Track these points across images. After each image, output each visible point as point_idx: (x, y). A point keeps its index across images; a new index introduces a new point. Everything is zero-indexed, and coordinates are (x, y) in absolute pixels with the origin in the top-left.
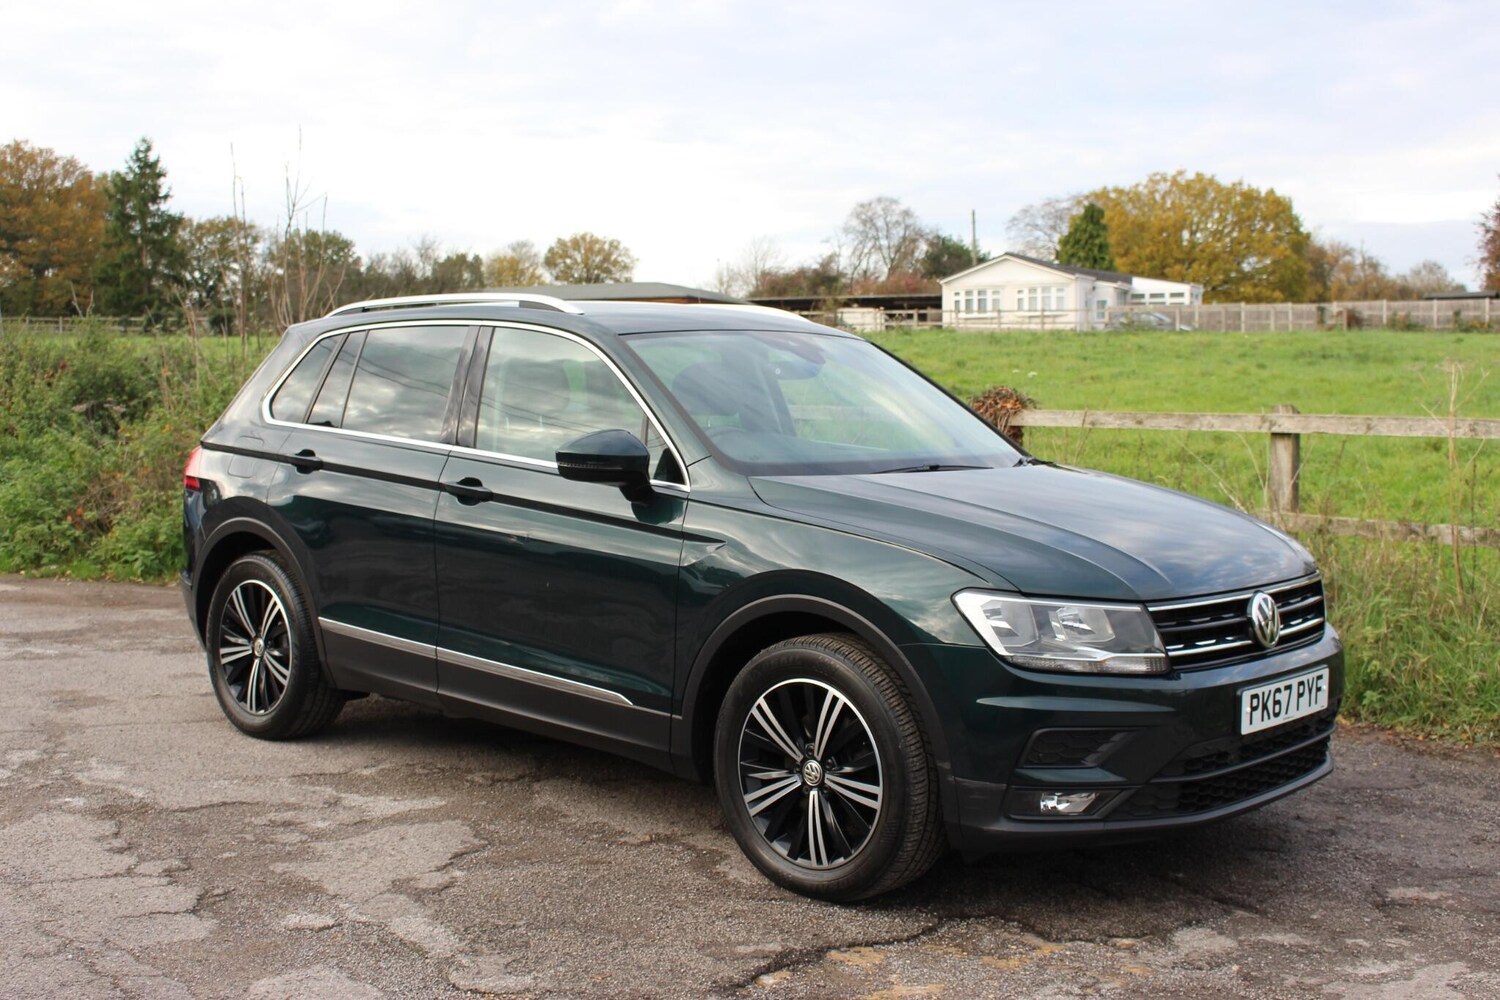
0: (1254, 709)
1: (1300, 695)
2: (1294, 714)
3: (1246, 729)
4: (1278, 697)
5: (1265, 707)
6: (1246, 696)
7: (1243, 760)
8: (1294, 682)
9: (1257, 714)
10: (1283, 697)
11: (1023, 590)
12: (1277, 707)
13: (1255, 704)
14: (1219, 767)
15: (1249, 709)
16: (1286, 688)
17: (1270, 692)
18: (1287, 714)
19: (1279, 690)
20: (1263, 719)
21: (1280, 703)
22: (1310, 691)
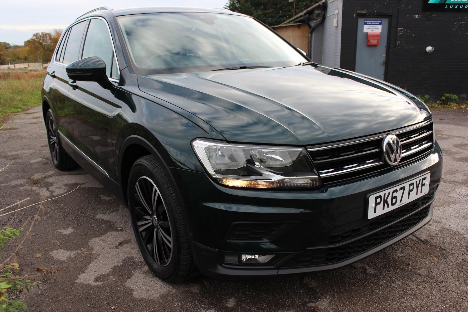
0: (377, 204)
1: (410, 191)
2: (406, 201)
3: (371, 215)
4: (395, 194)
5: (386, 201)
6: (372, 199)
7: (371, 230)
8: (407, 185)
9: (380, 206)
10: (398, 194)
11: (228, 140)
12: (394, 201)
13: (378, 200)
14: (353, 237)
15: (374, 205)
16: (401, 189)
17: (389, 193)
18: (401, 202)
19: (396, 191)
20: (384, 209)
21: (396, 197)
22: (417, 187)
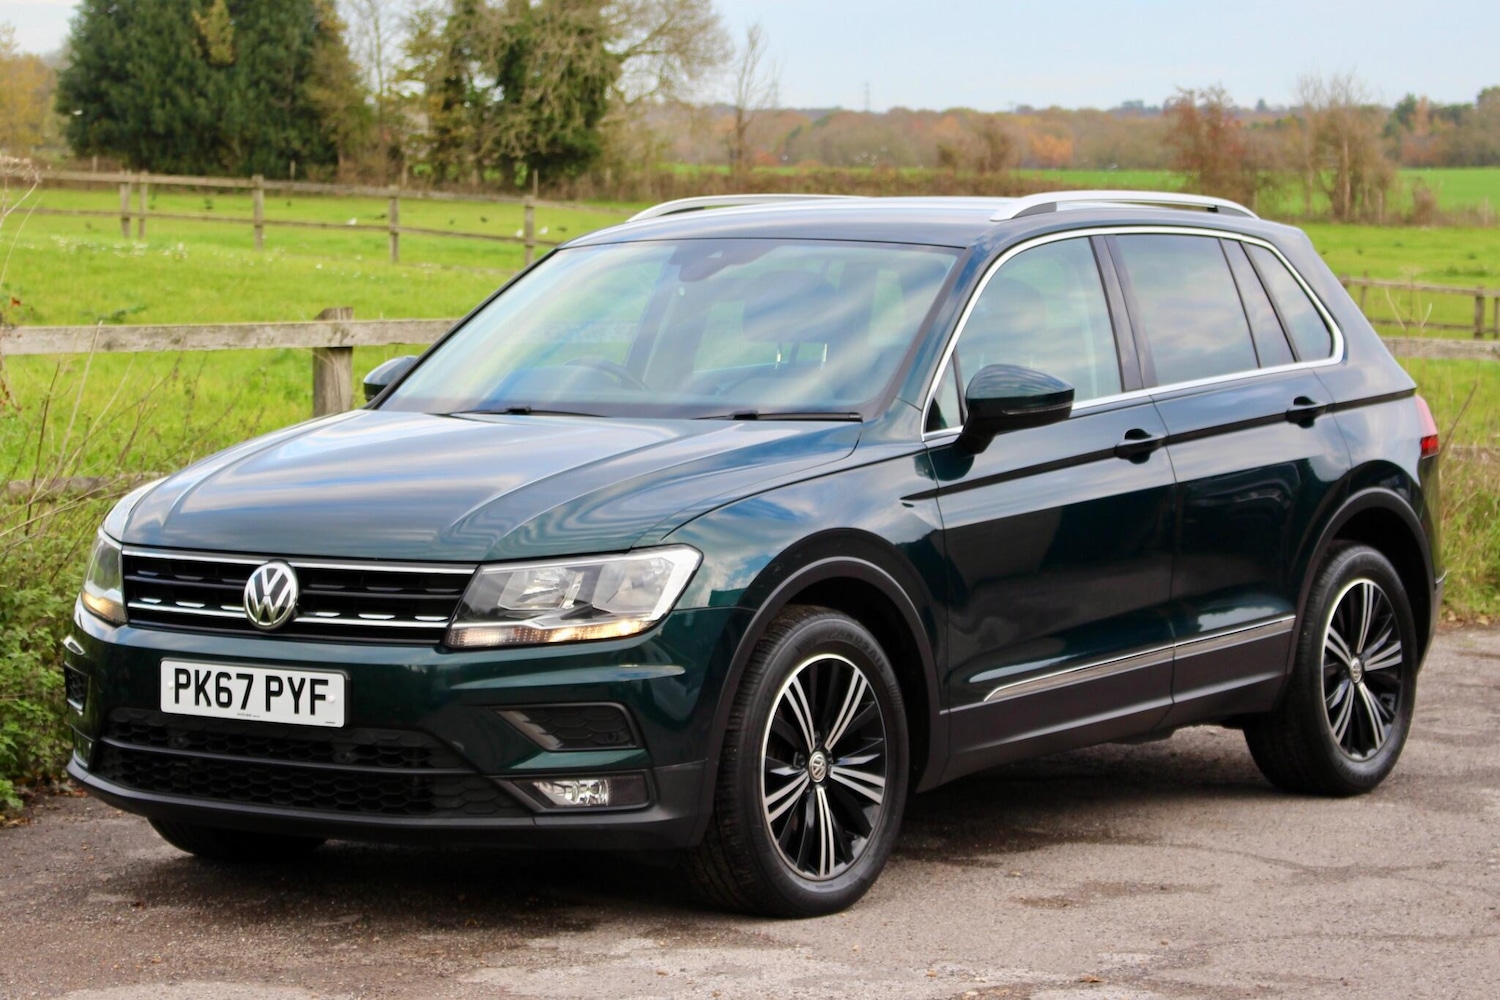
0: (179, 686)
2: (256, 712)
3: (167, 705)
4: (224, 682)
5: (200, 689)
6: (168, 668)
8: (260, 674)
9: (188, 694)
10: (238, 687)
12: (224, 697)
13: (183, 679)
15: (172, 683)
16: (240, 676)
17: (209, 674)
18: (244, 706)
19: (228, 676)
20: (197, 702)
21: (227, 690)
22: (297, 695)
